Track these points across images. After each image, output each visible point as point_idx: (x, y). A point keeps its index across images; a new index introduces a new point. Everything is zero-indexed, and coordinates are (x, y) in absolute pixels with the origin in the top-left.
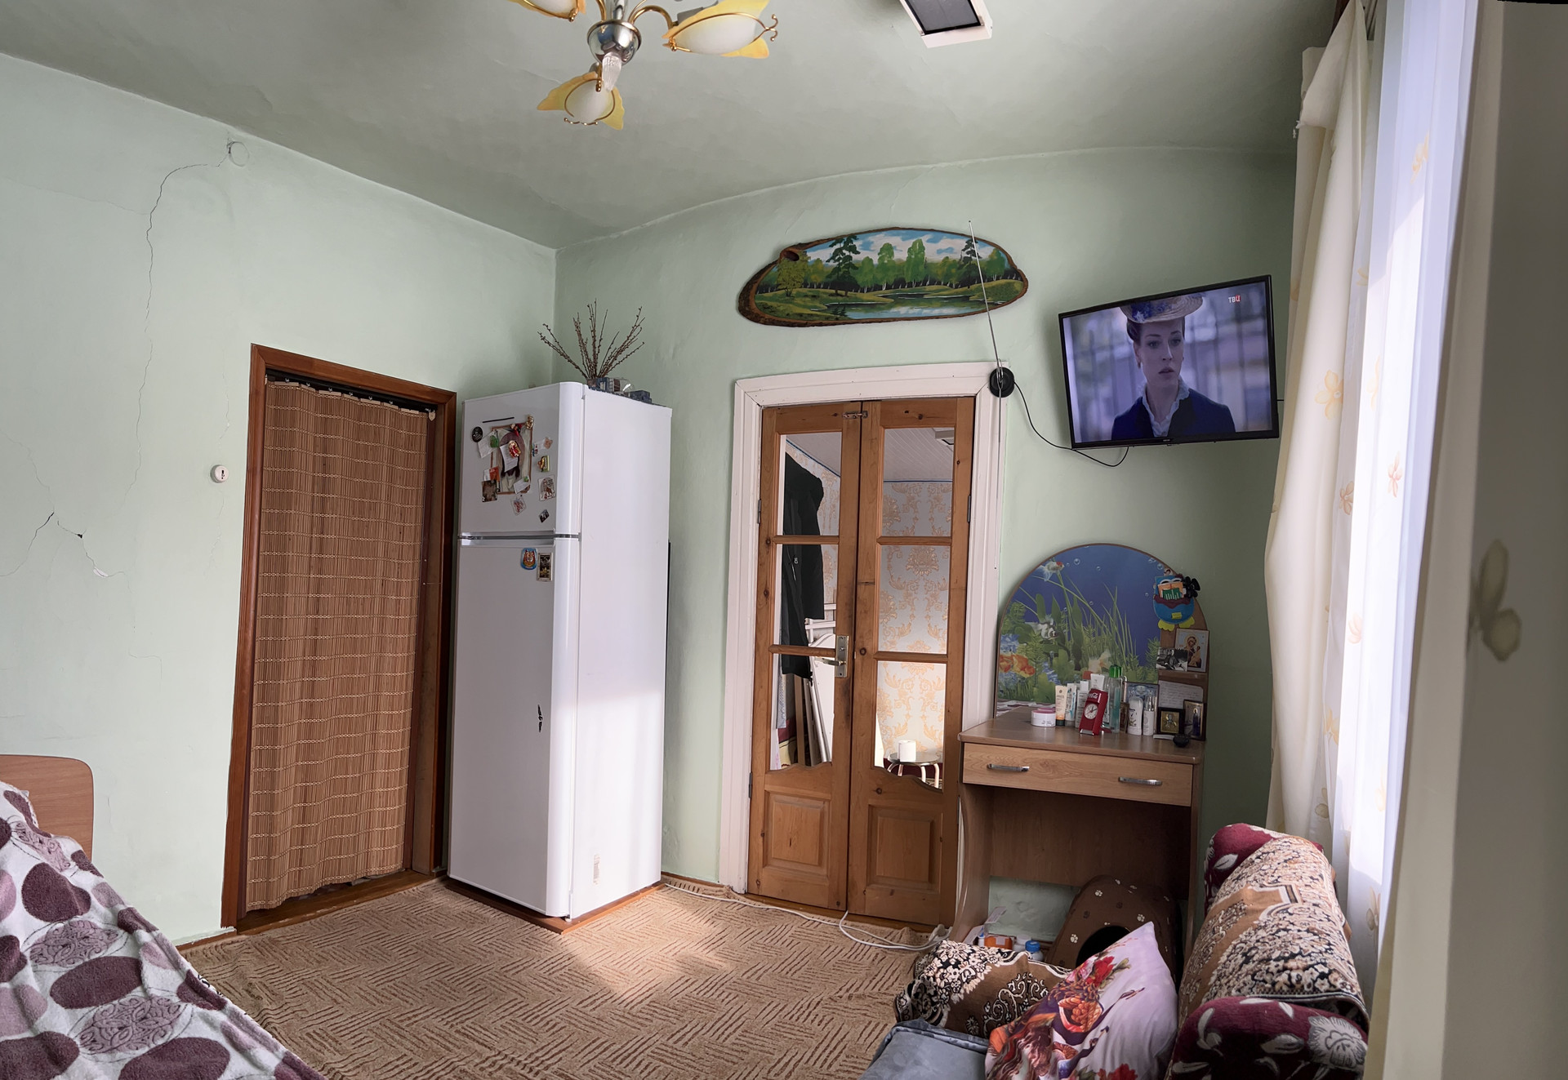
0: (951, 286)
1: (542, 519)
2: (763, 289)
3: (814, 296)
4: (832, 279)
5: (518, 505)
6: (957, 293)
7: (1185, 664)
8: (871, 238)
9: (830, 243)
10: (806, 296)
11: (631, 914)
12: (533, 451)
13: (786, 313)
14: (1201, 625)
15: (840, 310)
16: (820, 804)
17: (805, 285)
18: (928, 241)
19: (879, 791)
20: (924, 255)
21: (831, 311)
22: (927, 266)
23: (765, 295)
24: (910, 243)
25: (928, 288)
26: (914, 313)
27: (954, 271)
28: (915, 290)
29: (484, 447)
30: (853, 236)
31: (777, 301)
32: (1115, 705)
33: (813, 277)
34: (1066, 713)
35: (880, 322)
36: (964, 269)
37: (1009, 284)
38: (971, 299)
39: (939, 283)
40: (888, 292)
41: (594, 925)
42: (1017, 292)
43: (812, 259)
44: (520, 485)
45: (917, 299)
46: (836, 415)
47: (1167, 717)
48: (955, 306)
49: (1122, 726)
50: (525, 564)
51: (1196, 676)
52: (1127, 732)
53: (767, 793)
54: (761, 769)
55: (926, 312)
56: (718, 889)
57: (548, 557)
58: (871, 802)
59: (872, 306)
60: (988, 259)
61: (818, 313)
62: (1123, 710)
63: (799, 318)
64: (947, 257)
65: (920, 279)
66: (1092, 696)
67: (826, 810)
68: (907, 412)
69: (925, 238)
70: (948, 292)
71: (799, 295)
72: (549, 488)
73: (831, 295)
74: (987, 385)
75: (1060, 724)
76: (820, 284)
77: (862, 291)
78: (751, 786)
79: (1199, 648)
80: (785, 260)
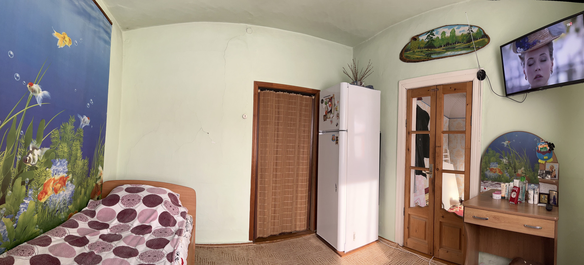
0: (464, 43)
1: (337, 126)
2: (406, 51)
3: (421, 52)
4: (427, 45)
5: (331, 121)
6: (466, 45)
7: (549, 176)
8: (439, 30)
9: (426, 33)
10: (419, 52)
11: (366, 251)
12: (335, 105)
13: (413, 58)
14: (556, 161)
15: (429, 55)
16: (425, 219)
17: (419, 48)
18: (456, 29)
19: (443, 217)
20: (455, 34)
21: (427, 56)
22: (456, 37)
23: (407, 52)
24: (451, 30)
25: (457, 45)
26: (452, 54)
27: (465, 38)
28: (453, 46)
29: (324, 104)
30: (433, 30)
31: (410, 54)
32: (523, 191)
33: (421, 45)
34: (505, 194)
35: (442, 58)
36: (468, 37)
37: (483, 40)
38: (471, 47)
39: (460, 43)
40: (444, 48)
41: (353, 255)
42: (486, 42)
43: (421, 39)
44: (332, 115)
45: (453, 49)
46: (428, 90)
47: (542, 196)
48: (466, 50)
49: (526, 200)
50: (333, 140)
51: (554, 182)
52: (528, 202)
53: (409, 215)
54: (407, 206)
55: (457, 53)
56: (395, 244)
57: (338, 137)
58: (441, 220)
59: (439, 53)
60: (476, 32)
61: (423, 57)
62: (526, 194)
63: (417, 59)
64: (463, 33)
65: (454, 42)
66: (514, 189)
67: (427, 221)
68: (451, 88)
69: (455, 28)
70: (463, 45)
71: (417, 52)
72: (338, 116)
73: (427, 50)
74: (477, 77)
75: (503, 198)
76: (423, 48)
77: (436, 48)
78: (404, 212)
79: (555, 170)
80: (413, 41)
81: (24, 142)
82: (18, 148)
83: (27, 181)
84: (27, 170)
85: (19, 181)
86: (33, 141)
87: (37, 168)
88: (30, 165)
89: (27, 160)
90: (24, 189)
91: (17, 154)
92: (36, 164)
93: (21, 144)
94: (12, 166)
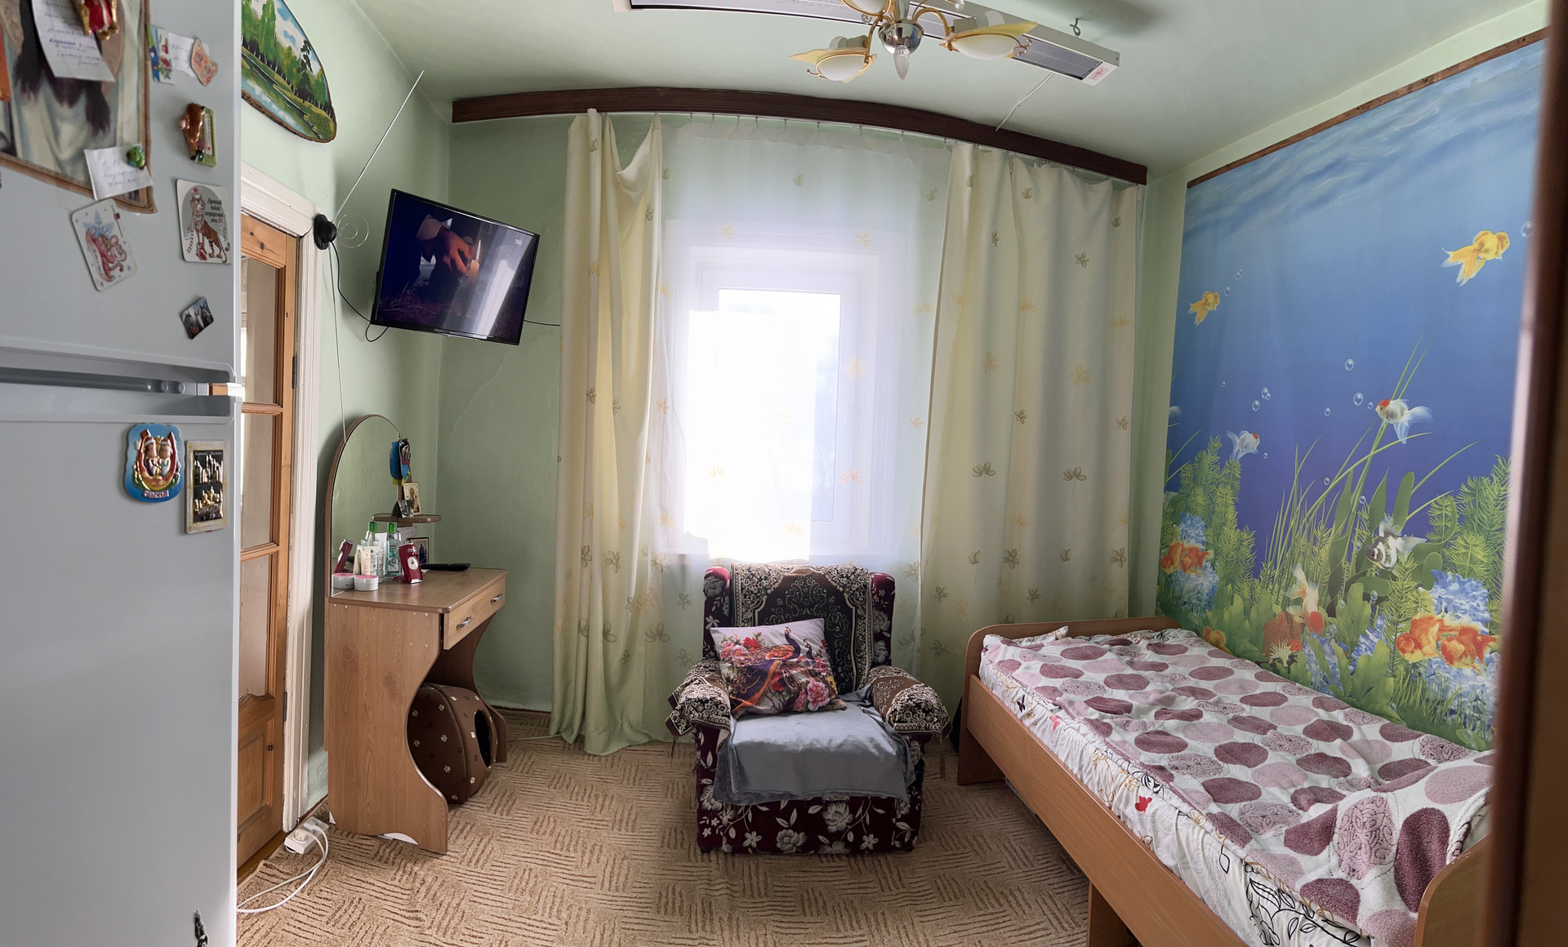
6: (296, 102)
18: (278, 10)
20: (275, 26)
22: (276, 44)
27: (295, 70)
36: (301, 76)
37: (327, 119)
38: (304, 117)
42: (331, 133)
60: (316, 78)
64: (291, 48)
65: (271, 57)
79: (416, 497)
81: (1367, 518)
82: (1355, 526)
83: (1374, 597)
84: (1374, 574)
85: (1357, 590)
86: (1386, 517)
87: (1394, 578)
88: (1381, 567)
89: (1374, 555)
90: (1368, 610)
91: (1352, 538)
92: (1392, 568)
93: (1361, 521)
94: (1344, 557)
